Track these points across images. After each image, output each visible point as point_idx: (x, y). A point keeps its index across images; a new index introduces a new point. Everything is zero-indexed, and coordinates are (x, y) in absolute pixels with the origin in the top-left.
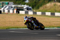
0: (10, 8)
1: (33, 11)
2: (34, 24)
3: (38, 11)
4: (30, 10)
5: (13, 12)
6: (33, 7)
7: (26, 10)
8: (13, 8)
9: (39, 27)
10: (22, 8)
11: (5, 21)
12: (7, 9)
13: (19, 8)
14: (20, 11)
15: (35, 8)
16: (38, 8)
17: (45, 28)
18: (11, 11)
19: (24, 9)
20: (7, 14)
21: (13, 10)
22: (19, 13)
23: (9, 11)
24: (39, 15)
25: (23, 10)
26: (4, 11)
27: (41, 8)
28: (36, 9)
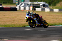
0: (26, 5)
1: (50, 8)
2: (36, 22)
3: (55, 8)
4: (46, 7)
5: (29, 9)
6: (50, 4)
7: (42, 7)
8: (29, 5)
9: (42, 25)
10: (39, 6)
11: (21, 19)
12: (23, 7)
13: (35, 5)
14: (36, 8)
15: (51, 5)
16: (55, 5)
17: (49, 26)
18: (27, 9)
19: (41, 6)
20: (23, 11)
21: (29, 7)
22: (35, 10)
23: (25, 9)
24: (56, 12)
25: (39, 7)
26: (20, 8)
27: (58, 5)
28: (53, 6)
